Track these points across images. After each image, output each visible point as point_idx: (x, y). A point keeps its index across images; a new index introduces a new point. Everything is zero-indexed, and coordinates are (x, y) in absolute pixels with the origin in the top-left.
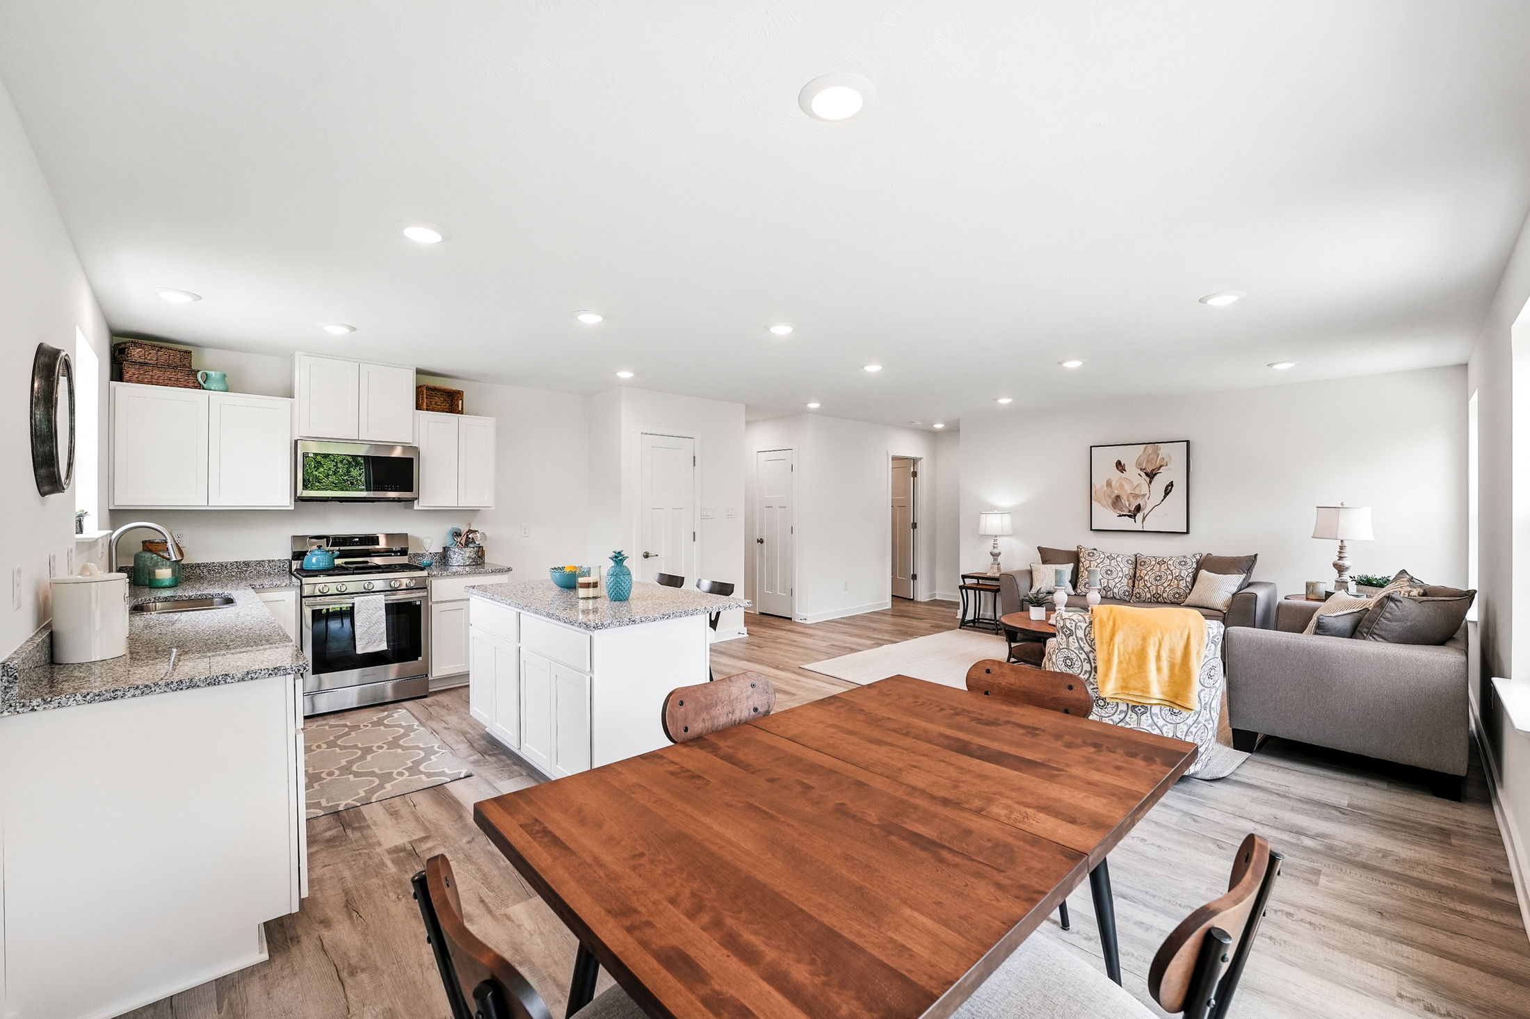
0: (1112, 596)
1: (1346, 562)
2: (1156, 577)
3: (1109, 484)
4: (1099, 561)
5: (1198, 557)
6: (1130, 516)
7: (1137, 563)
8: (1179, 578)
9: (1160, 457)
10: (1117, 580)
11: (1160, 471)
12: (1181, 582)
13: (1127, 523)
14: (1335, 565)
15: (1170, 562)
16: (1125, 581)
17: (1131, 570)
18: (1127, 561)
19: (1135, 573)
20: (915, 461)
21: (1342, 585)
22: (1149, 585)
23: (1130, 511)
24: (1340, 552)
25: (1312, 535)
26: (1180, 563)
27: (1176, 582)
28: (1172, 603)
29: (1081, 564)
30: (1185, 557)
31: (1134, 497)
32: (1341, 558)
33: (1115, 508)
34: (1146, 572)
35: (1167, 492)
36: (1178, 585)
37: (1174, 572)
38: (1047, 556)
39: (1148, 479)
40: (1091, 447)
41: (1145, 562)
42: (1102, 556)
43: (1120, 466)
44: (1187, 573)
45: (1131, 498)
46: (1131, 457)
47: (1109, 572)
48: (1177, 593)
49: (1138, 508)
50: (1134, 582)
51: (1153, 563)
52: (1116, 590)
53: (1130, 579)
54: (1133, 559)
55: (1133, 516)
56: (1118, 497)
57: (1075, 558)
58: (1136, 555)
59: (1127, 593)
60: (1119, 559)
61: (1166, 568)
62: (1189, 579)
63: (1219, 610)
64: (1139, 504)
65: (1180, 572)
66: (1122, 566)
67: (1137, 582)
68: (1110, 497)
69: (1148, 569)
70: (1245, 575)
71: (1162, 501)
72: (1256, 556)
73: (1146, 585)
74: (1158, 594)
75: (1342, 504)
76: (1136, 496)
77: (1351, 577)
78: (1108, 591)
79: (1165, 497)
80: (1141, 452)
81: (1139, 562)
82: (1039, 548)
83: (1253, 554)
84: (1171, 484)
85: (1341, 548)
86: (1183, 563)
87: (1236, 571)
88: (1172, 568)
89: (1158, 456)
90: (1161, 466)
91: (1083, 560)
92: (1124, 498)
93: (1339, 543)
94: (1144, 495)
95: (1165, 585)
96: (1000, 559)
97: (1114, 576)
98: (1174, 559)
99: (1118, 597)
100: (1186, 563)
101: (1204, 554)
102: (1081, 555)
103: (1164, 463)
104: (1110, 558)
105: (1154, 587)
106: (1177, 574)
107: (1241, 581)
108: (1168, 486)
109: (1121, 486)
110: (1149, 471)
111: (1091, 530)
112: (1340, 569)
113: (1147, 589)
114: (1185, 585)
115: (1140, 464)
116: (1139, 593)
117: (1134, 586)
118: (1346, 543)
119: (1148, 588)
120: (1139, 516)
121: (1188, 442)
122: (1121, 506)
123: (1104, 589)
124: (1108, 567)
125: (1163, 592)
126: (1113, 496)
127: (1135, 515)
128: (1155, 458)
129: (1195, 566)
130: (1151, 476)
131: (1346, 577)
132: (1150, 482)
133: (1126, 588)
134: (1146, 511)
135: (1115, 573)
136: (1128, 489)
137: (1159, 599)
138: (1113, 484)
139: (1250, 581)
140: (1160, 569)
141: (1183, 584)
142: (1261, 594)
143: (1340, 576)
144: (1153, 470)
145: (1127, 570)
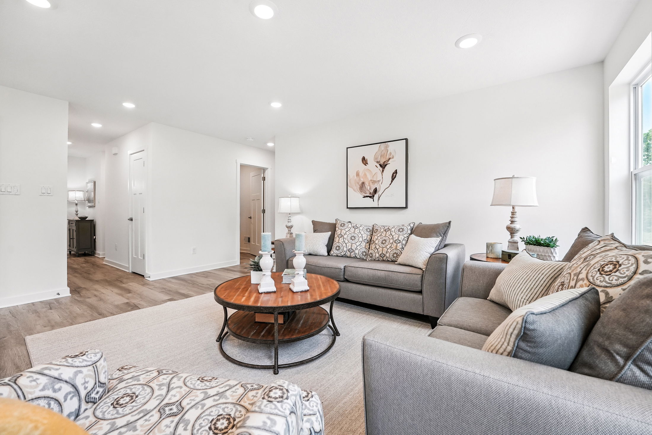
0: (354, 256)
1: (516, 226)
2: (383, 241)
3: (358, 175)
4: (347, 230)
5: (412, 225)
6: (370, 197)
7: (373, 231)
8: (397, 241)
9: (388, 153)
10: (358, 244)
11: (388, 163)
12: (399, 244)
13: (369, 203)
14: (508, 228)
15: (393, 230)
16: (363, 244)
17: (369, 236)
18: (367, 230)
19: (371, 238)
20: (264, 170)
21: (513, 244)
22: (378, 247)
23: (370, 193)
24: (512, 217)
25: (490, 203)
26: (399, 230)
27: (395, 244)
28: (392, 261)
29: (336, 233)
30: (403, 225)
31: (373, 182)
32: (512, 222)
33: (361, 192)
34: (377, 237)
35: (393, 178)
36: (396, 246)
37: (394, 237)
38: (318, 227)
39: (381, 169)
40: (347, 148)
41: (377, 230)
42: (350, 226)
43: (364, 161)
44: (403, 238)
45: (371, 183)
46: (370, 153)
47: (353, 238)
48: (396, 253)
49: (375, 191)
50: (370, 245)
51: (382, 230)
52: (357, 252)
53: (367, 243)
54: (371, 228)
55: (372, 197)
56: (363, 183)
57: (333, 228)
58: (374, 225)
59: (364, 254)
60: (361, 228)
61: (390, 234)
62: (404, 242)
63: (420, 269)
64: (376, 188)
65: (399, 237)
66: (362, 233)
67: (371, 245)
68: (358, 183)
69: (379, 235)
70: (441, 238)
71: (390, 184)
72: (450, 223)
73: (376, 247)
74: (383, 254)
75: (513, 176)
76: (374, 182)
77: (521, 238)
78: (352, 252)
79: (392, 182)
80: (377, 150)
81: (374, 230)
82: (313, 222)
83: (448, 221)
84: (396, 172)
85: (513, 213)
86: (401, 230)
87: (435, 235)
88: (393, 234)
89: (388, 151)
90: (389, 159)
91: (337, 229)
92: (367, 184)
93: (511, 209)
94: (379, 181)
95: (388, 247)
96: (293, 230)
97: (356, 240)
98: (396, 227)
99: (358, 257)
100: (403, 229)
101: (417, 224)
102: (337, 226)
103: (391, 156)
104: (355, 227)
105: (381, 249)
106: (396, 239)
107: (437, 243)
108: (394, 173)
109: (365, 175)
110: (382, 163)
111: (347, 208)
112: (512, 231)
113: (377, 251)
114: (401, 247)
115: (376, 159)
116: (371, 254)
117: (369, 248)
118: (517, 209)
119: (377, 249)
120: (376, 197)
121: (406, 140)
122: (365, 190)
123: (349, 251)
124: (353, 234)
125: (387, 253)
126: (360, 183)
127: (373, 196)
128: (386, 153)
129: (409, 232)
130: (383, 166)
131: (517, 238)
132: (383, 171)
133: (364, 250)
134: (380, 193)
135: (357, 238)
136: (369, 177)
137: (384, 258)
138: (360, 174)
139: (446, 243)
140: (386, 235)
141: (399, 246)
142: (452, 254)
143: (511, 238)
144: (385, 162)
145: (366, 236)
